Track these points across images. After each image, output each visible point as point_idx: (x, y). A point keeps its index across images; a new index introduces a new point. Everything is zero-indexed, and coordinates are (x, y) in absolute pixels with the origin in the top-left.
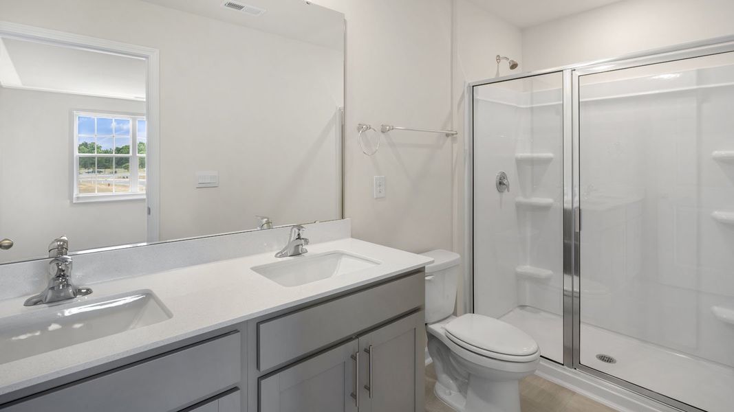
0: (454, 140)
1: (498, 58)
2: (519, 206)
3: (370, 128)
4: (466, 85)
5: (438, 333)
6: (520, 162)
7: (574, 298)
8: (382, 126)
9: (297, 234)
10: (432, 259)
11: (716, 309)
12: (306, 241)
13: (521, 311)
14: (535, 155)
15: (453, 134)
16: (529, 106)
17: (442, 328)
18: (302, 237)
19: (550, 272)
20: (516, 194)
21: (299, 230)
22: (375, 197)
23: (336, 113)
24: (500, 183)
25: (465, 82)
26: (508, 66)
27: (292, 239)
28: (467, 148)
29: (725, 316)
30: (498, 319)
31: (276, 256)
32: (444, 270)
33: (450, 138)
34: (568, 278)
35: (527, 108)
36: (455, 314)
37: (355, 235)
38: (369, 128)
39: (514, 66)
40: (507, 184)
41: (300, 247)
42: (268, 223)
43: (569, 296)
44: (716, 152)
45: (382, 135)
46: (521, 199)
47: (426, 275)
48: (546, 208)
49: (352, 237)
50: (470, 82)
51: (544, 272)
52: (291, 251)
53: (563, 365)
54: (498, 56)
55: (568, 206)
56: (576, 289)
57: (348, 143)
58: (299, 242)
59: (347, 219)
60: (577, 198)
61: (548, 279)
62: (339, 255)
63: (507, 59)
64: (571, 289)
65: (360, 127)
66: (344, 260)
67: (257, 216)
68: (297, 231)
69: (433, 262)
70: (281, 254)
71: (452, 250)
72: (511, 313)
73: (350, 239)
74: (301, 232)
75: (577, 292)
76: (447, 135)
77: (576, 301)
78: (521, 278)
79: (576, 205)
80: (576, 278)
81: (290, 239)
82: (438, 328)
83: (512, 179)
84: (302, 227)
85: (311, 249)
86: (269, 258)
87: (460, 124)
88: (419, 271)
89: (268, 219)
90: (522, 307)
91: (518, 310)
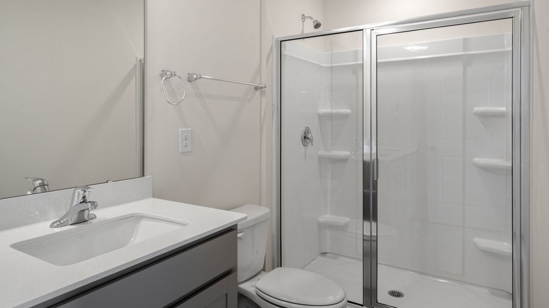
0: (263, 94)
1: (304, 17)
2: (321, 159)
3: (175, 75)
4: (275, 40)
5: (249, 292)
6: (321, 117)
7: (372, 242)
8: (189, 74)
9: (81, 196)
10: (245, 215)
11: (476, 239)
12: (94, 205)
13: (323, 258)
14: (335, 111)
15: (261, 88)
16: (329, 65)
17: (252, 286)
18: (88, 200)
19: (348, 219)
20: (318, 149)
21: (85, 191)
22: (180, 152)
23: (136, 64)
24: (305, 137)
25: (273, 37)
26: (312, 25)
27: (75, 203)
28: (275, 102)
29: (483, 246)
30: (302, 269)
31: (51, 226)
32: (254, 226)
33: (259, 91)
34: (367, 224)
35: (328, 67)
36: (264, 270)
37: (158, 194)
38: (173, 75)
39: (317, 26)
40: (311, 138)
41: (86, 212)
42: (42, 185)
43: (368, 241)
44: (476, 108)
45: (189, 84)
46: (322, 152)
47: (238, 231)
48: (343, 160)
49: (154, 196)
50: (278, 37)
51: (342, 220)
52: (74, 218)
53: (362, 306)
54: (303, 15)
55: (367, 158)
56: (374, 234)
57: (149, 91)
58: (84, 206)
59: (148, 176)
60: (374, 151)
61: (346, 226)
62: (137, 218)
63: (312, 18)
64: (370, 234)
65: (163, 73)
66: (144, 223)
67: (27, 178)
68: (82, 192)
69: (246, 218)
70: (59, 223)
71: (260, 205)
72: (314, 262)
73: (151, 200)
74: (87, 194)
75: (374, 237)
76: (256, 88)
77: (374, 244)
78: (323, 226)
79: (374, 157)
80: (374, 224)
81: (72, 203)
82: (248, 287)
83: (314, 134)
84: (89, 188)
85: (102, 214)
86: (42, 229)
87: (268, 78)
88: (231, 230)
89: (43, 180)
90: (324, 254)
91: (320, 257)
